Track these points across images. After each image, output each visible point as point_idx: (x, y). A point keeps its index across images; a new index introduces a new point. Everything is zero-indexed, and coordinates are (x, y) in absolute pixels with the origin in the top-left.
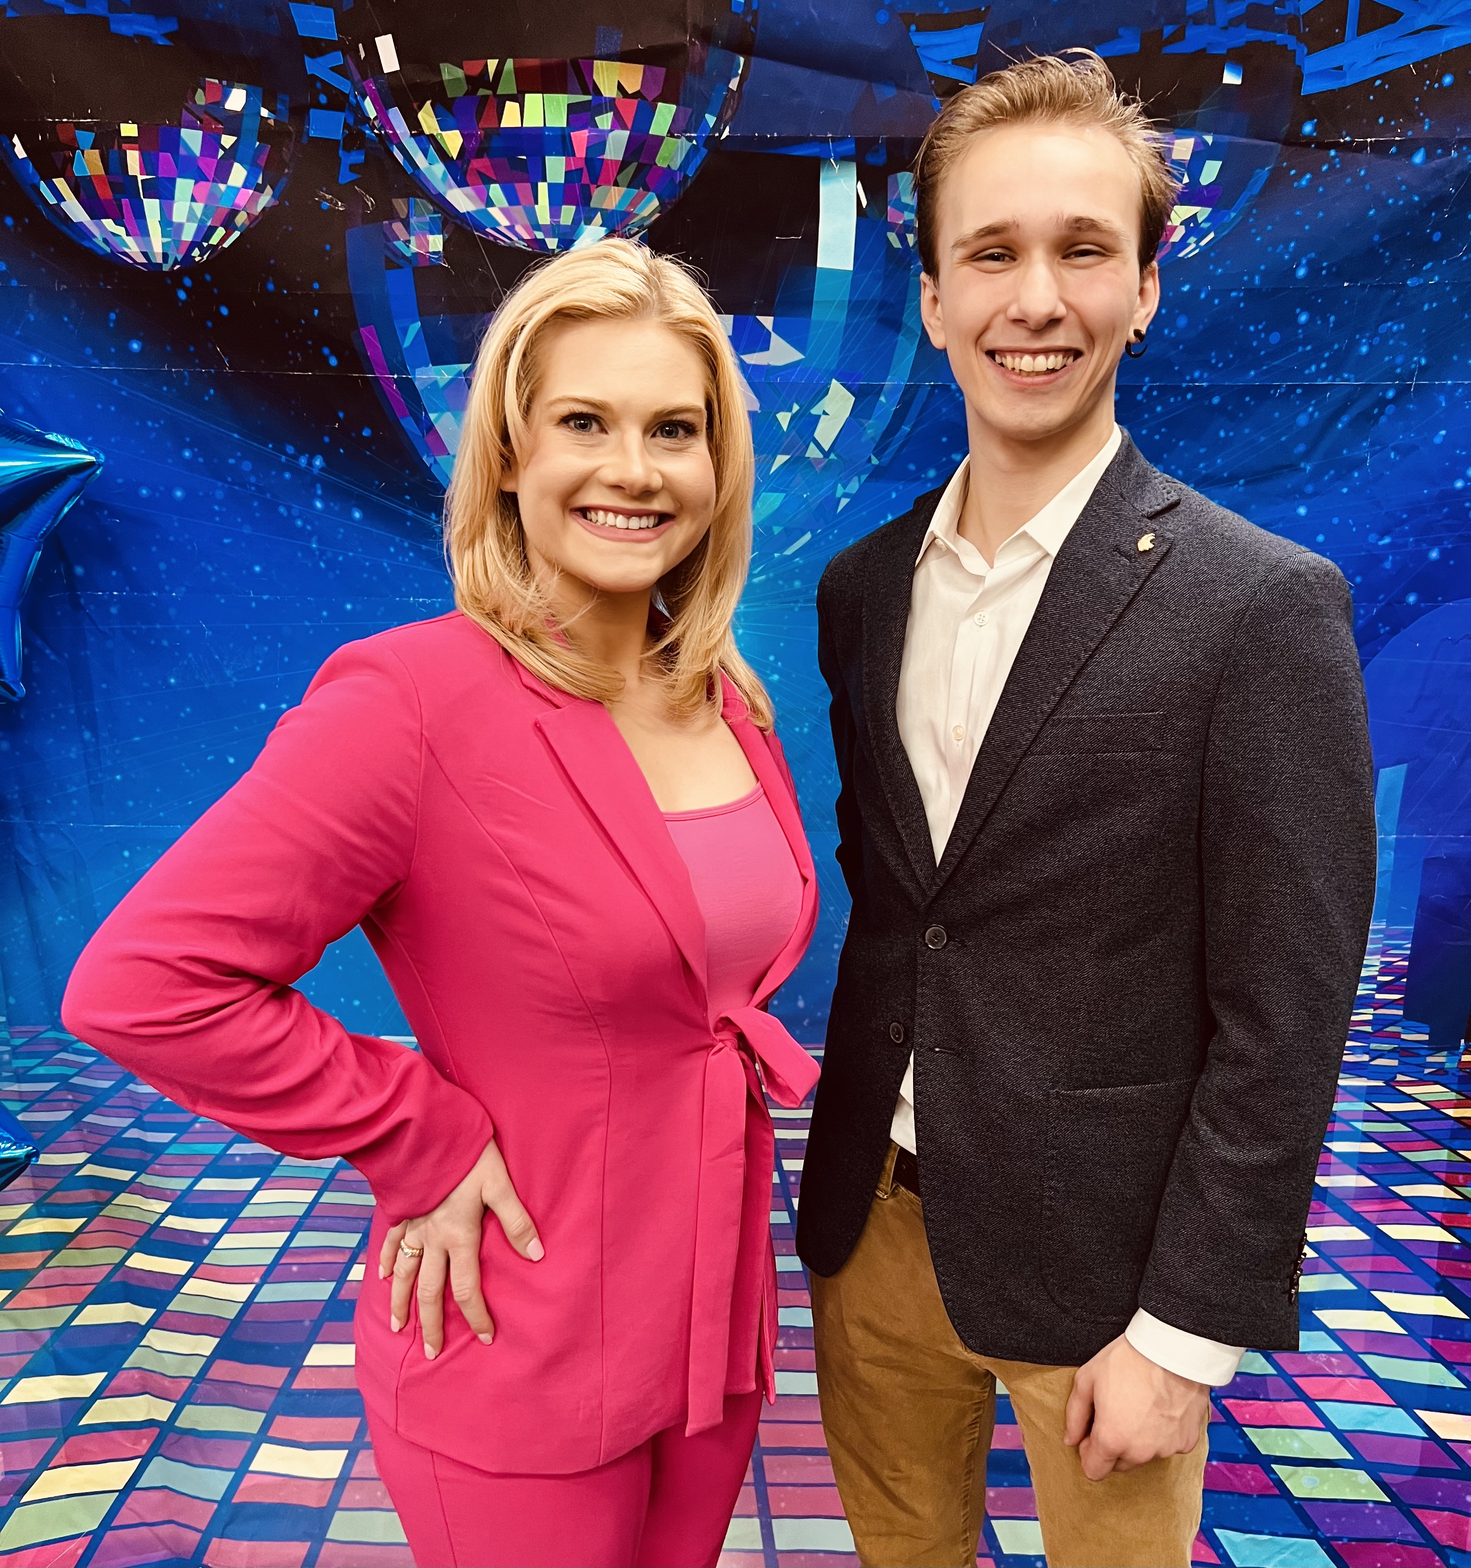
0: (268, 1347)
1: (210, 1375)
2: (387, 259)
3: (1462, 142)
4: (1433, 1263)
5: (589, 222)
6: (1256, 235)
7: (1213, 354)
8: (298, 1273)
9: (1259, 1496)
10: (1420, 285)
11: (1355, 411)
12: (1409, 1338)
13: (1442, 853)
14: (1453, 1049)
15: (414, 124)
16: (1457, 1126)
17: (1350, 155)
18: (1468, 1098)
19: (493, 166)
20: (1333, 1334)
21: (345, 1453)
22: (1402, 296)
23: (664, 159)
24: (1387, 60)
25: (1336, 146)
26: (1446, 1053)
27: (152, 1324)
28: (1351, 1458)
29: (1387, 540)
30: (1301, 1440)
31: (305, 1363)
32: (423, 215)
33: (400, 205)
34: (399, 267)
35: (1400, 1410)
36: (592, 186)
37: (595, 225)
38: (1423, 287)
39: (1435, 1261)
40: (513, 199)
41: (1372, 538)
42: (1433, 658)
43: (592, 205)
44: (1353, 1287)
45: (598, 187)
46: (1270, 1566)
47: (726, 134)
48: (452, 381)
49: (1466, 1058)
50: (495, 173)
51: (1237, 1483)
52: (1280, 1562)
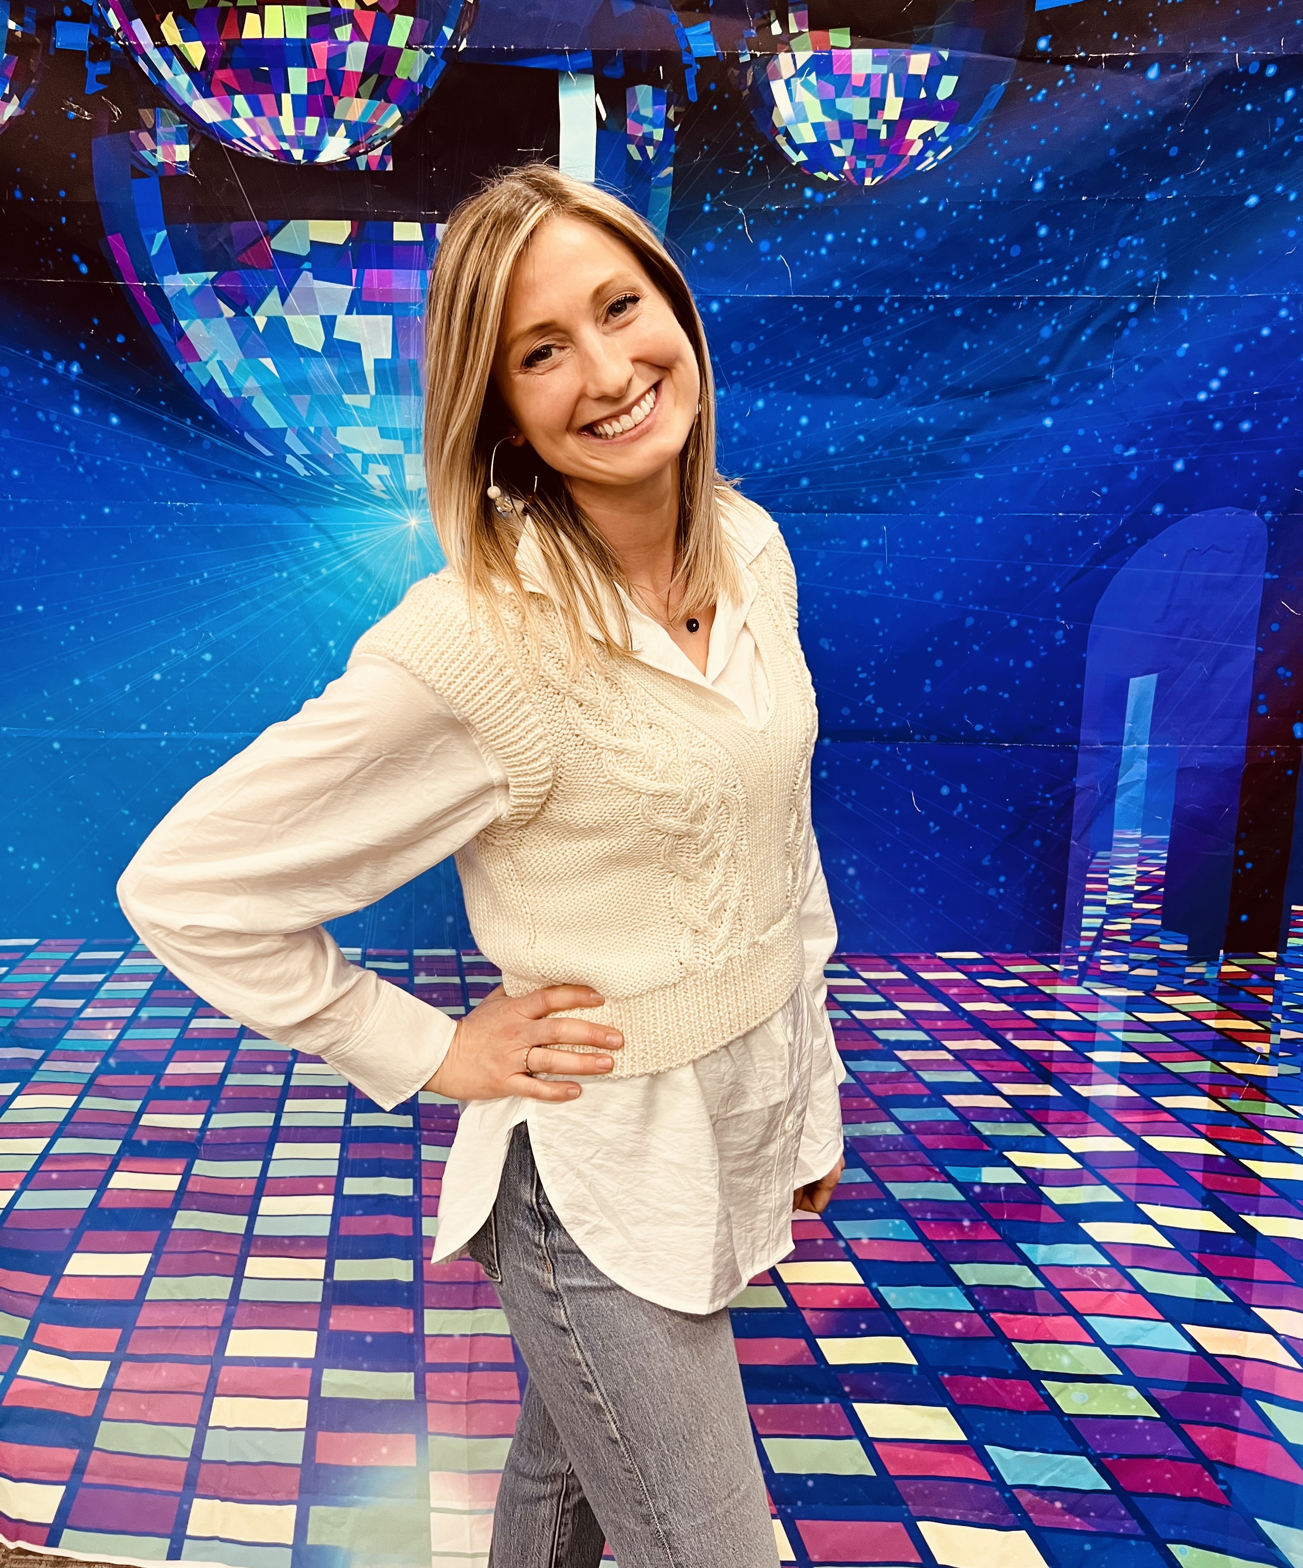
0: (27, 1254)
2: (133, 168)
3: (1195, 58)
4: (1198, 1176)
5: (333, 133)
6: (993, 149)
7: (954, 266)
8: (57, 1180)
9: (1029, 1412)
10: (1159, 200)
11: (1099, 323)
12: (1176, 1252)
13: (1195, 762)
14: (1212, 960)
15: (157, 36)
16: (1218, 1037)
17: (1085, 70)
18: (1229, 1009)
19: (237, 76)
20: (1100, 1247)
21: (107, 1364)
22: (1141, 210)
23: (405, 70)
25: (1071, 61)
26: (1205, 963)
28: (1120, 1373)
29: (1132, 451)
30: (1070, 1355)
31: (66, 1273)
32: (170, 125)
33: (146, 114)
34: (144, 176)
35: (1168, 1324)
36: (335, 98)
37: (340, 136)
38: (1162, 202)
39: (1201, 1174)
40: (257, 110)
41: (1118, 449)
42: (1181, 569)
43: (336, 116)
44: (1119, 1200)
45: (341, 98)
46: (1041, 1483)
47: (463, 45)
48: (199, 289)
49: (1225, 969)
50: (239, 83)
51: (1007, 1399)
52: (1051, 1479)
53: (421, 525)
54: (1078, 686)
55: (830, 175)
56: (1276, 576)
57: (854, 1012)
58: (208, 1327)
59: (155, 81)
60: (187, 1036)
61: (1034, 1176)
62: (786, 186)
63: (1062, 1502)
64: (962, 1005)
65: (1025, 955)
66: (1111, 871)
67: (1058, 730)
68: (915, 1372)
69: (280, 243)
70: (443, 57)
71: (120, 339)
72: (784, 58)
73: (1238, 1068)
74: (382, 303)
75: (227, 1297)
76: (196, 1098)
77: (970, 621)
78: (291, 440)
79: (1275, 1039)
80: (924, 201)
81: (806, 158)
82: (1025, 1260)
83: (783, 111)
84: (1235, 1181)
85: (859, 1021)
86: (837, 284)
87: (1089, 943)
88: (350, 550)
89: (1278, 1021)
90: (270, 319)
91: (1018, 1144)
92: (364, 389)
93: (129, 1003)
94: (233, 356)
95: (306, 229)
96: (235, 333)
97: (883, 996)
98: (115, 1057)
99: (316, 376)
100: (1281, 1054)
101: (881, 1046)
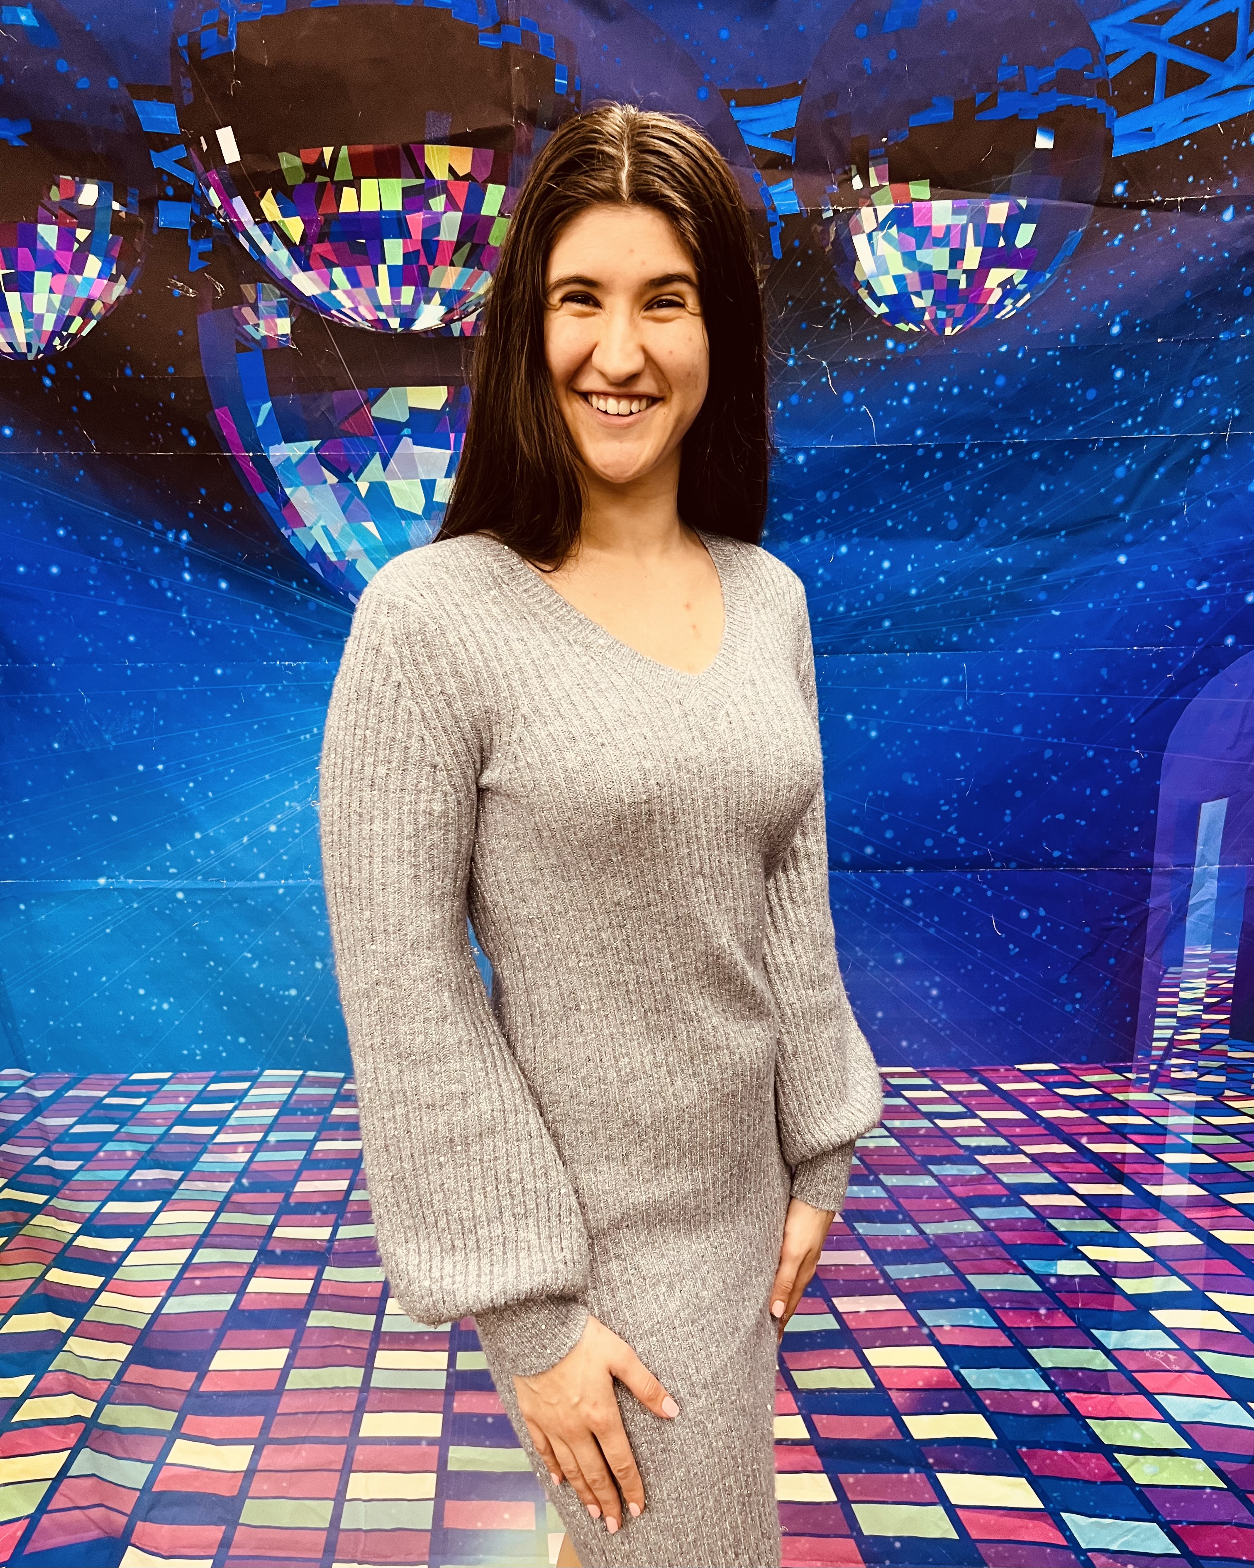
0: (175, 1356)
1: (126, 1378)
2: (238, 343)
5: (428, 301)
6: (1071, 295)
7: (1032, 411)
8: (201, 1286)
9: (1103, 1483)
10: (1232, 339)
11: (1171, 462)
12: (1242, 1336)
15: (256, 212)
17: (1162, 214)
19: (335, 251)
20: (1169, 1332)
21: (251, 1448)
22: (1215, 349)
23: (496, 238)
24: (1194, 120)
25: (1147, 205)
27: (71, 1332)
28: (1187, 1446)
29: (1205, 585)
30: (1140, 1429)
31: (211, 1368)
32: (271, 302)
33: (248, 290)
34: (249, 351)
35: (1235, 1403)
36: (430, 267)
37: (435, 304)
38: (1235, 341)
40: (355, 282)
41: (1190, 584)
42: (1252, 697)
43: (431, 285)
44: (1188, 1289)
45: (435, 267)
46: (1114, 1547)
48: (304, 457)
50: (337, 256)
51: (1081, 1470)
52: (1123, 1543)
54: (1152, 812)
55: (911, 326)
57: (937, 1121)
58: (343, 1412)
59: (255, 256)
60: (312, 1157)
61: (1107, 1267)
62: (869, 338)
63: (1134, 1564)
64: (1040, 1113)
65: (1099, 1065)
66: (1182, 985)
67: (1132, 854)
68: (995, 1446)
69: (379, 410)
71: (227, 508)
72: (866, 213)
75: (359, 1385)
76: (324, 1212)
77: (1048, 753)
80: (1004, 348)
81: (887, 310)
82: (1098, 1345)
83: (865, 266)
85: (941, 1129)
86: (919, 432)
87: (1161, 1053)
90: (372, 484)
91: (1091, 1239)
93: (258, 1129)
94: (337, 521)
95: (405, 396)
96: (338, 498)
97: (965, 1106)
98: (248, 1177)
101: (962, 1152)
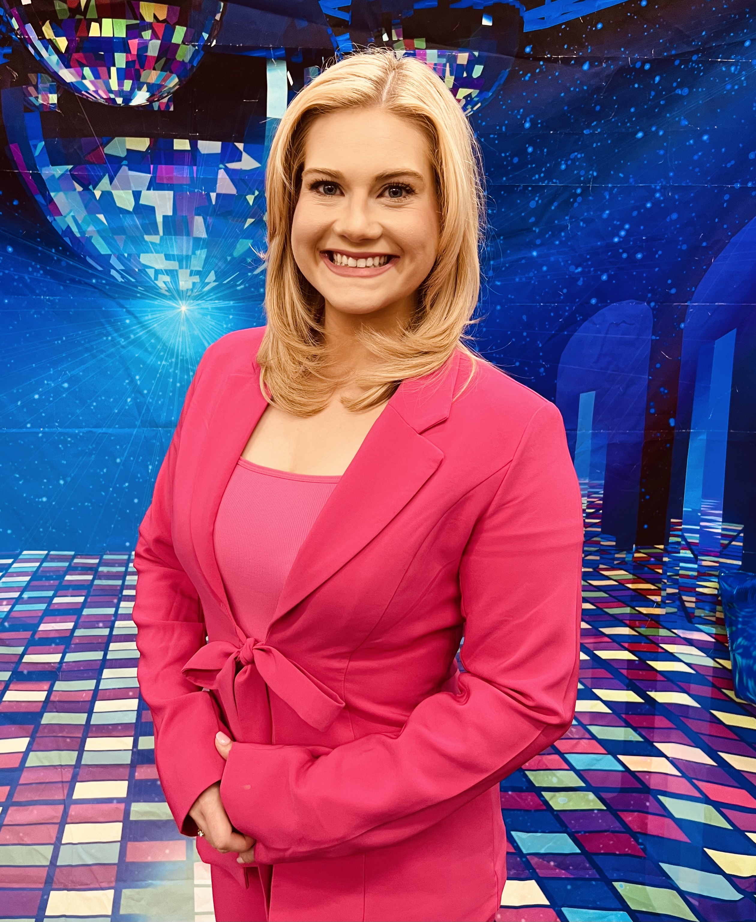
2: (25, 107)
3: (608, 59)
4: (624, 672)
5: (140, 89)
6: (503, 105)
9: (535, 811)
10: (591, 133)
11: (561, 199)
12: (613, 715)
13: (617, 441)
14: (629, 551)
15: (40, 33)
16: (634, 593)
17: (550, 65)
18: (639, 578)
19: (86, 57)
22: (582, 139)
23: (181, 56)
24: (567, 15)
25: (543, 59)
26: (625, 552)
28: (584, 785)
29: (579, 270)
30: (557, 777)
32: (46, 83)
33: (32, 77)
34: (31, 111)
35: (610, 757)
36: (141, 70)
37: (144, 91)
38: (592, 135)
39: (626, 671)
40: (96, 76)
41: (572, 268)
42: (607, 333)
43: (142, 80)
44: (583, 687)
45: (144, 70)
46: (542, 851)
47: (214, 43)
48: (62, 175)
49: (636, 555)
50: (86, 61)
51: (522, 803)
52: (547, 848)
53: (188, 310)
56: (658, 338)
58: (62, 782)
59: (38, 58)
60: (52, 607)
63: (554, 861)
69: (109, 150)
70: (202, 50)
71: (15, 203)
73: (644, 610)
74: (168, 184)
75: (74, 763)
76: (57, 644)
78: (113, 261)
79: (663, 593)
84: (644, 673)
88: (148, 324)
89: (665, 583)
90: (103, 192)
92: (156, 232)
93: (17, 590)
94: (82, 214)
95: (124, 142)
96: (83, 200)
98: (8, 622)
99: (129, 225)
100: (667, 602)
